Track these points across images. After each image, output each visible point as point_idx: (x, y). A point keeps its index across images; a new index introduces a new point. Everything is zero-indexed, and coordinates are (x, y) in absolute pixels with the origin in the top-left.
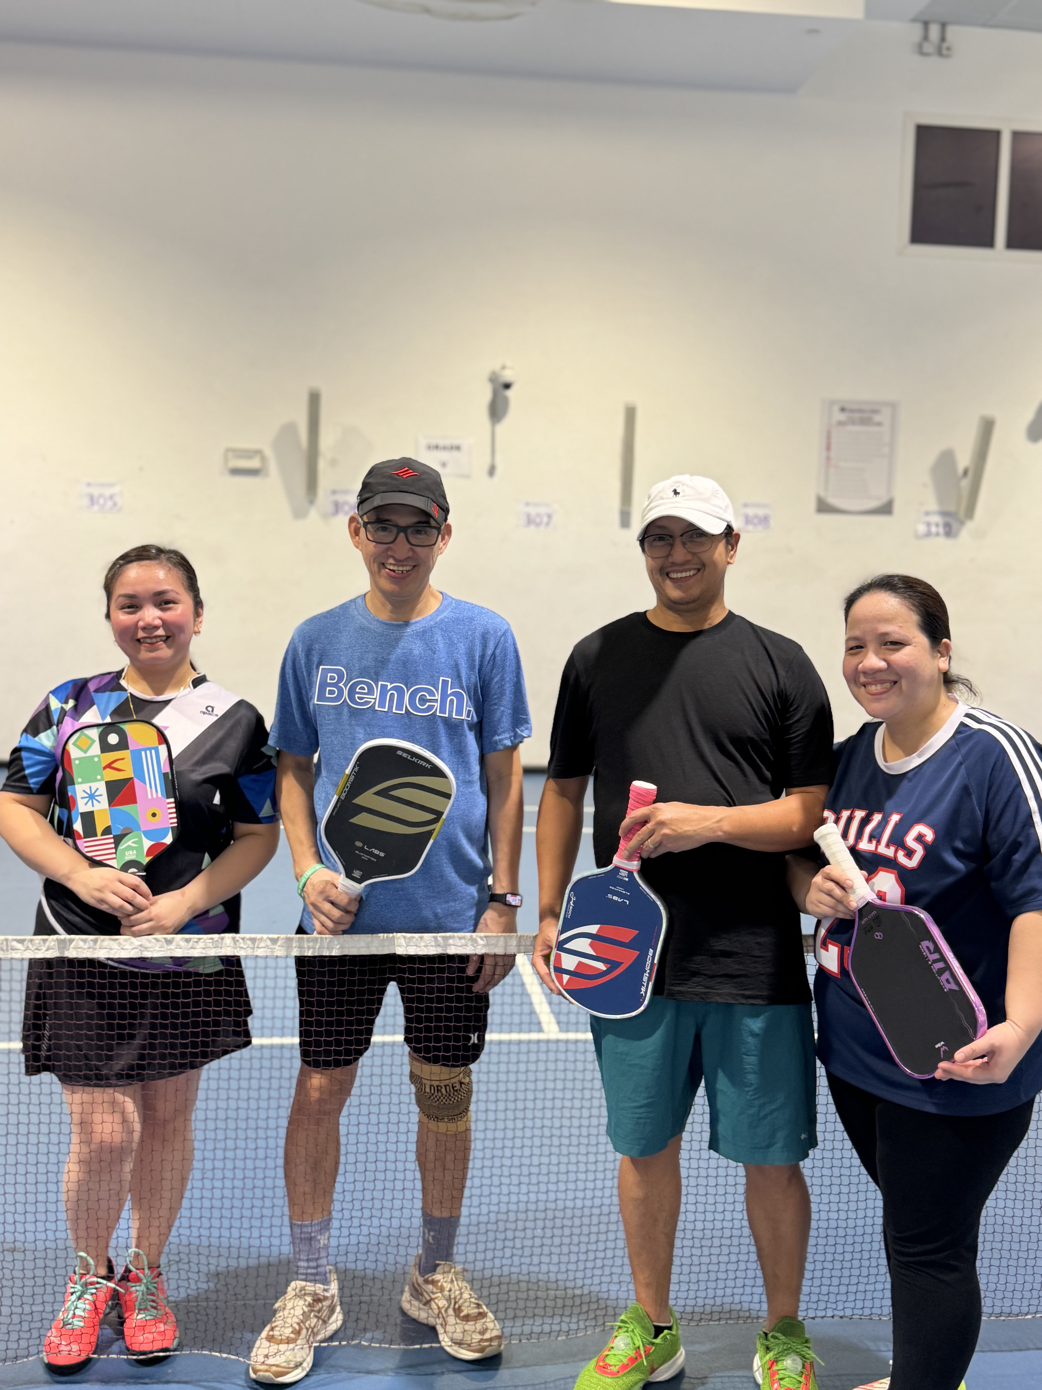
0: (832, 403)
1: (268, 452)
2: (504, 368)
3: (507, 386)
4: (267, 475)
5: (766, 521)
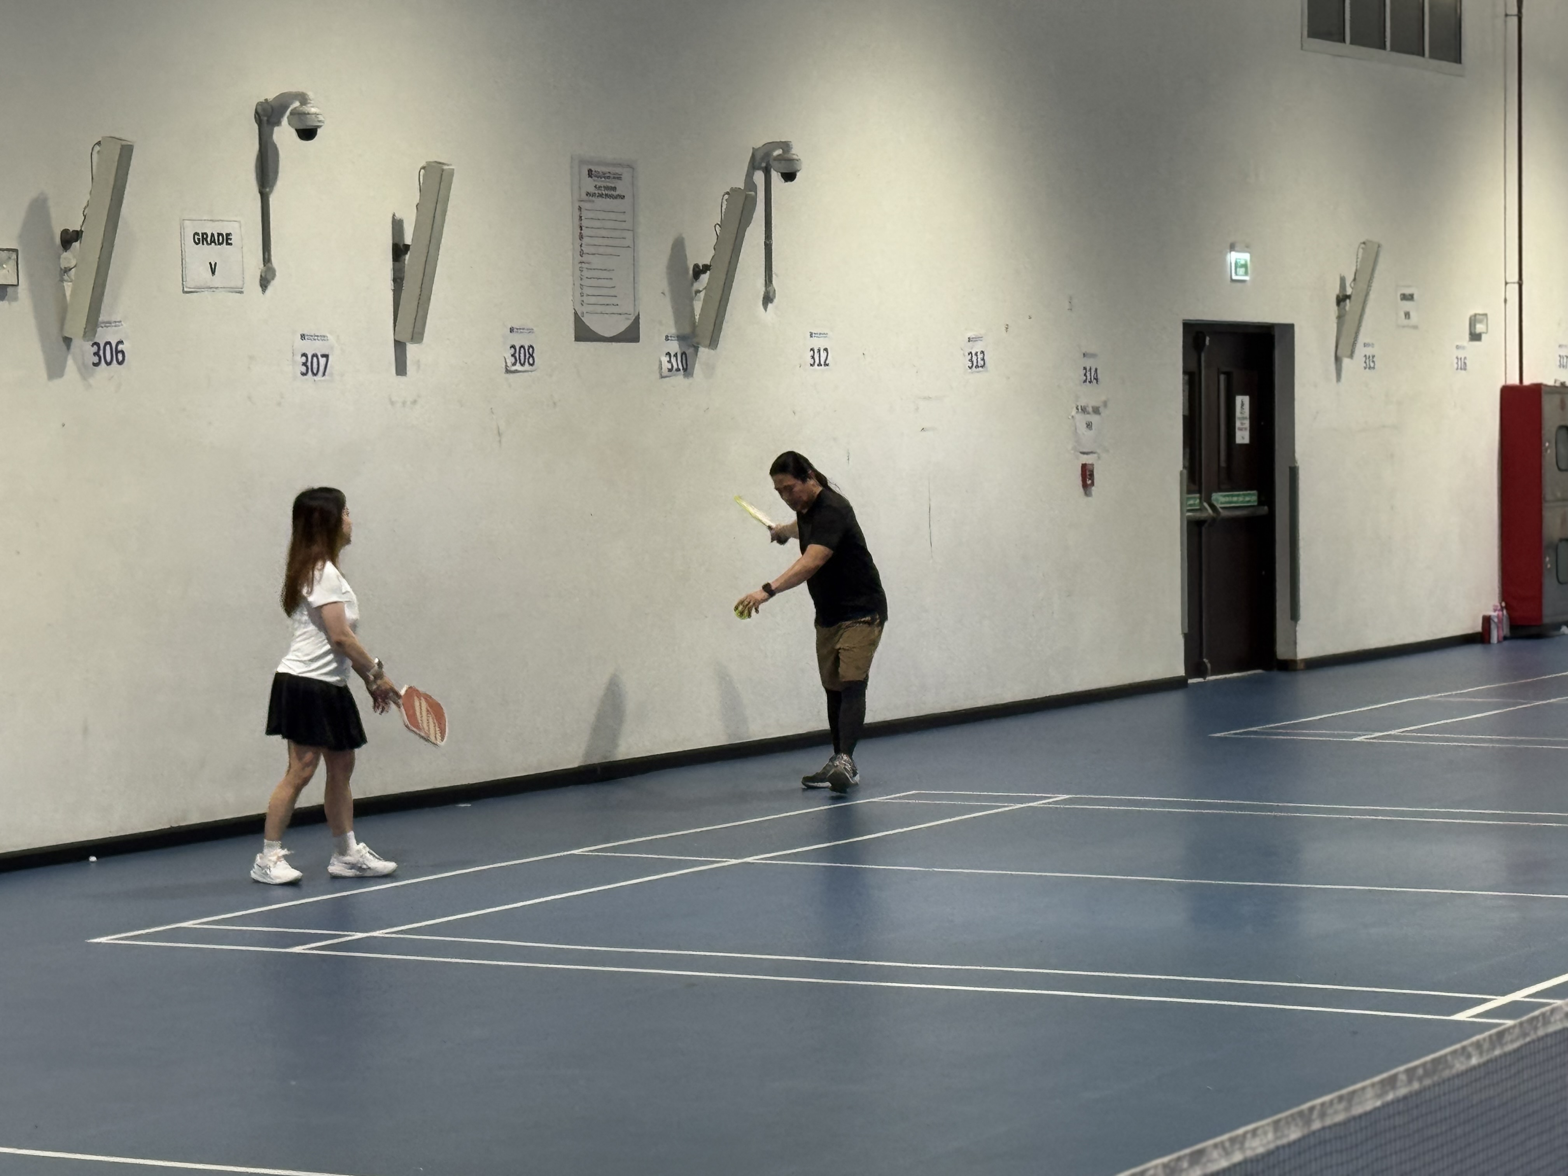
0: (581, 162)
3: (307, 133)
4: (16, 296)
5: (531, 356)
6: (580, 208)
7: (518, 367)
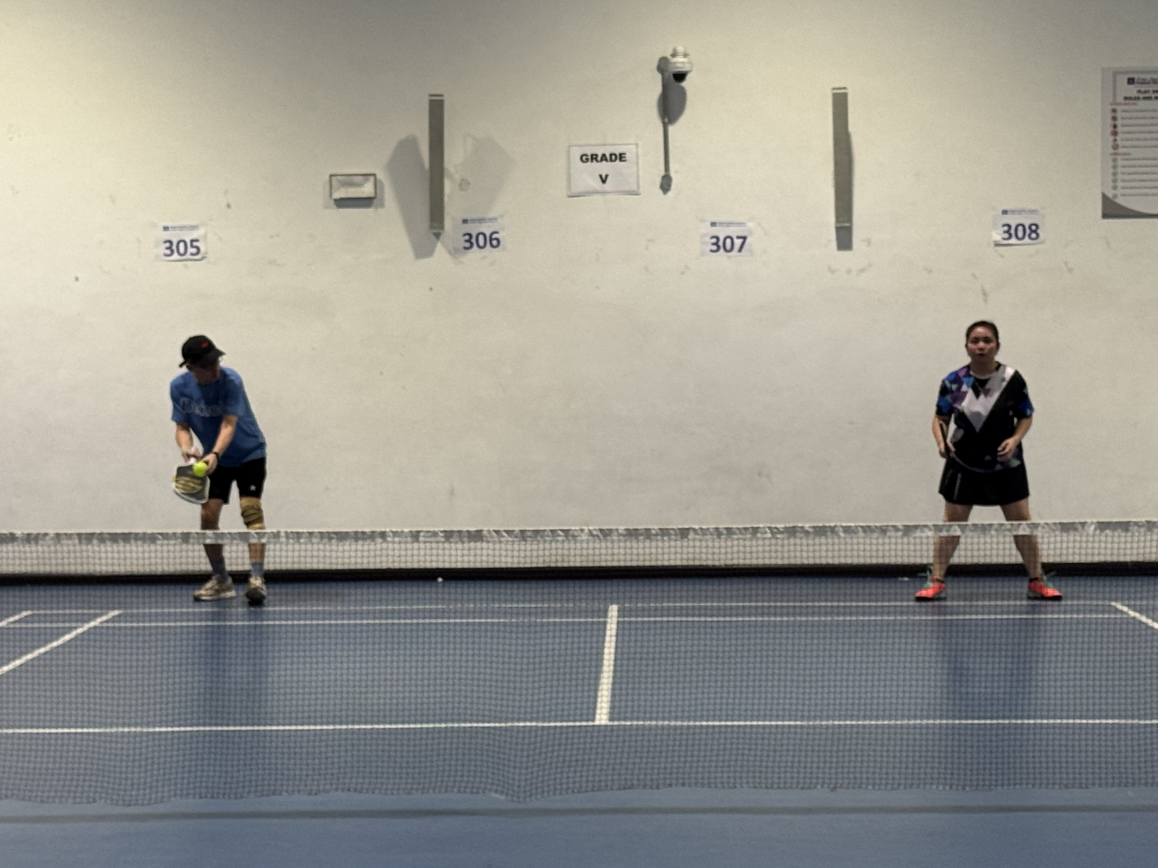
0: (1116, 73)
1: (381, 176)
2: (674, 55)
3: (680, 77)
4: (382, 205)
5: (1035, 232)
6: (1114, 111)
7: (1013, 241)
